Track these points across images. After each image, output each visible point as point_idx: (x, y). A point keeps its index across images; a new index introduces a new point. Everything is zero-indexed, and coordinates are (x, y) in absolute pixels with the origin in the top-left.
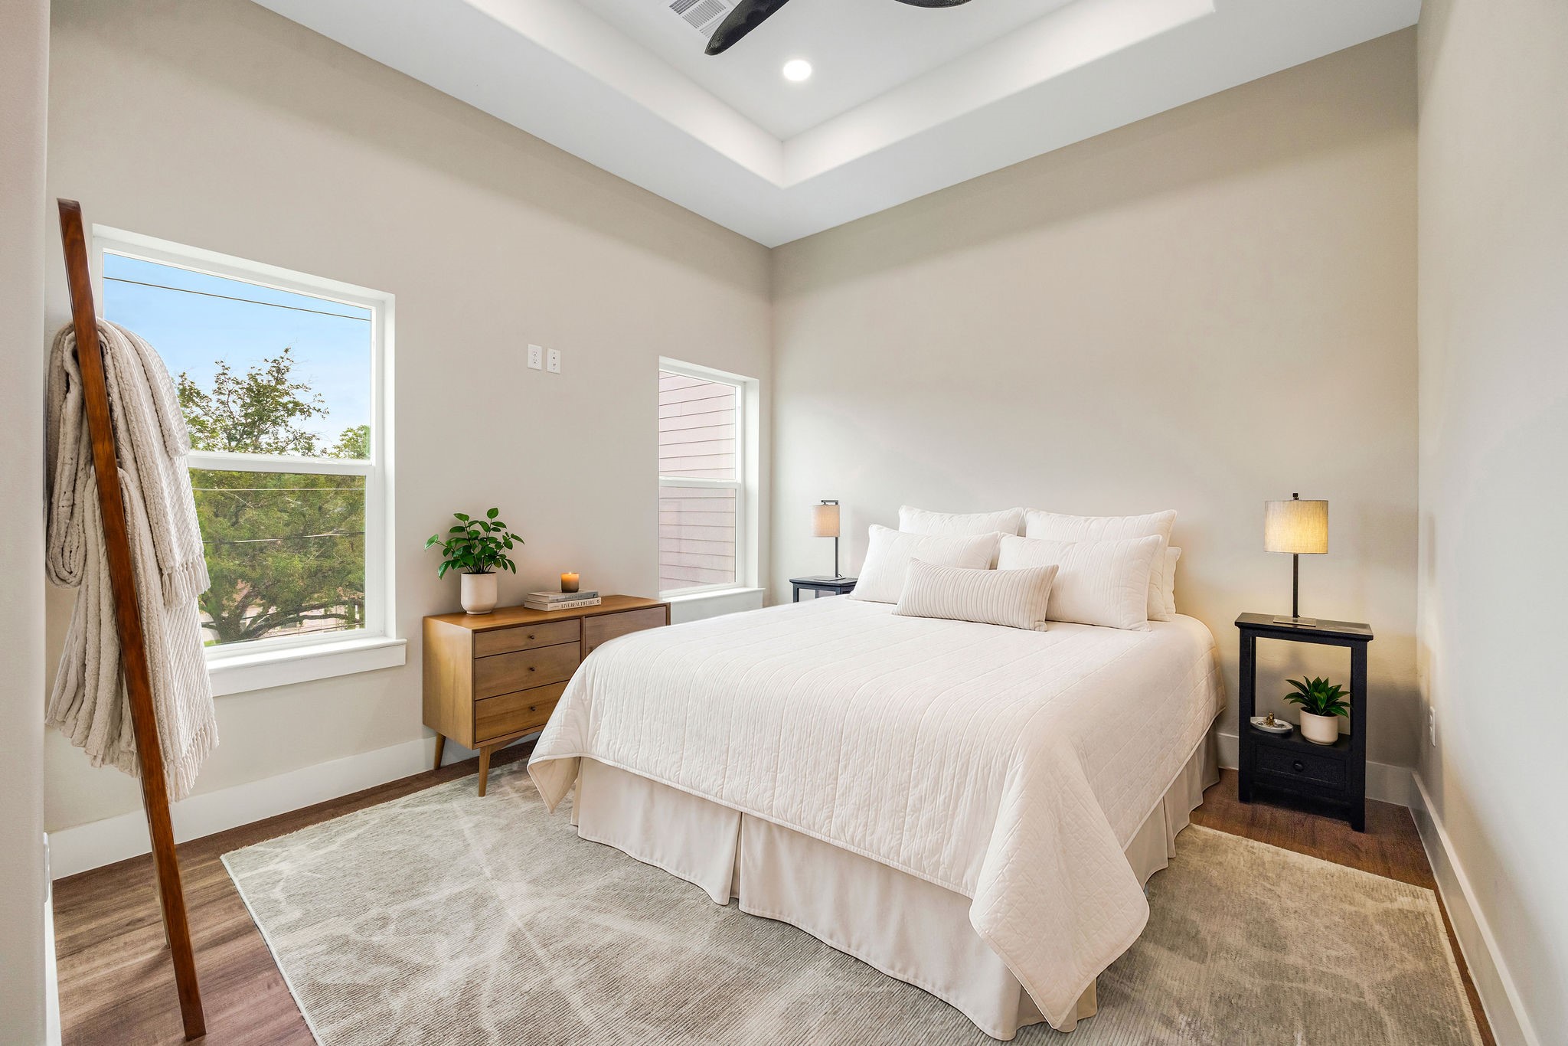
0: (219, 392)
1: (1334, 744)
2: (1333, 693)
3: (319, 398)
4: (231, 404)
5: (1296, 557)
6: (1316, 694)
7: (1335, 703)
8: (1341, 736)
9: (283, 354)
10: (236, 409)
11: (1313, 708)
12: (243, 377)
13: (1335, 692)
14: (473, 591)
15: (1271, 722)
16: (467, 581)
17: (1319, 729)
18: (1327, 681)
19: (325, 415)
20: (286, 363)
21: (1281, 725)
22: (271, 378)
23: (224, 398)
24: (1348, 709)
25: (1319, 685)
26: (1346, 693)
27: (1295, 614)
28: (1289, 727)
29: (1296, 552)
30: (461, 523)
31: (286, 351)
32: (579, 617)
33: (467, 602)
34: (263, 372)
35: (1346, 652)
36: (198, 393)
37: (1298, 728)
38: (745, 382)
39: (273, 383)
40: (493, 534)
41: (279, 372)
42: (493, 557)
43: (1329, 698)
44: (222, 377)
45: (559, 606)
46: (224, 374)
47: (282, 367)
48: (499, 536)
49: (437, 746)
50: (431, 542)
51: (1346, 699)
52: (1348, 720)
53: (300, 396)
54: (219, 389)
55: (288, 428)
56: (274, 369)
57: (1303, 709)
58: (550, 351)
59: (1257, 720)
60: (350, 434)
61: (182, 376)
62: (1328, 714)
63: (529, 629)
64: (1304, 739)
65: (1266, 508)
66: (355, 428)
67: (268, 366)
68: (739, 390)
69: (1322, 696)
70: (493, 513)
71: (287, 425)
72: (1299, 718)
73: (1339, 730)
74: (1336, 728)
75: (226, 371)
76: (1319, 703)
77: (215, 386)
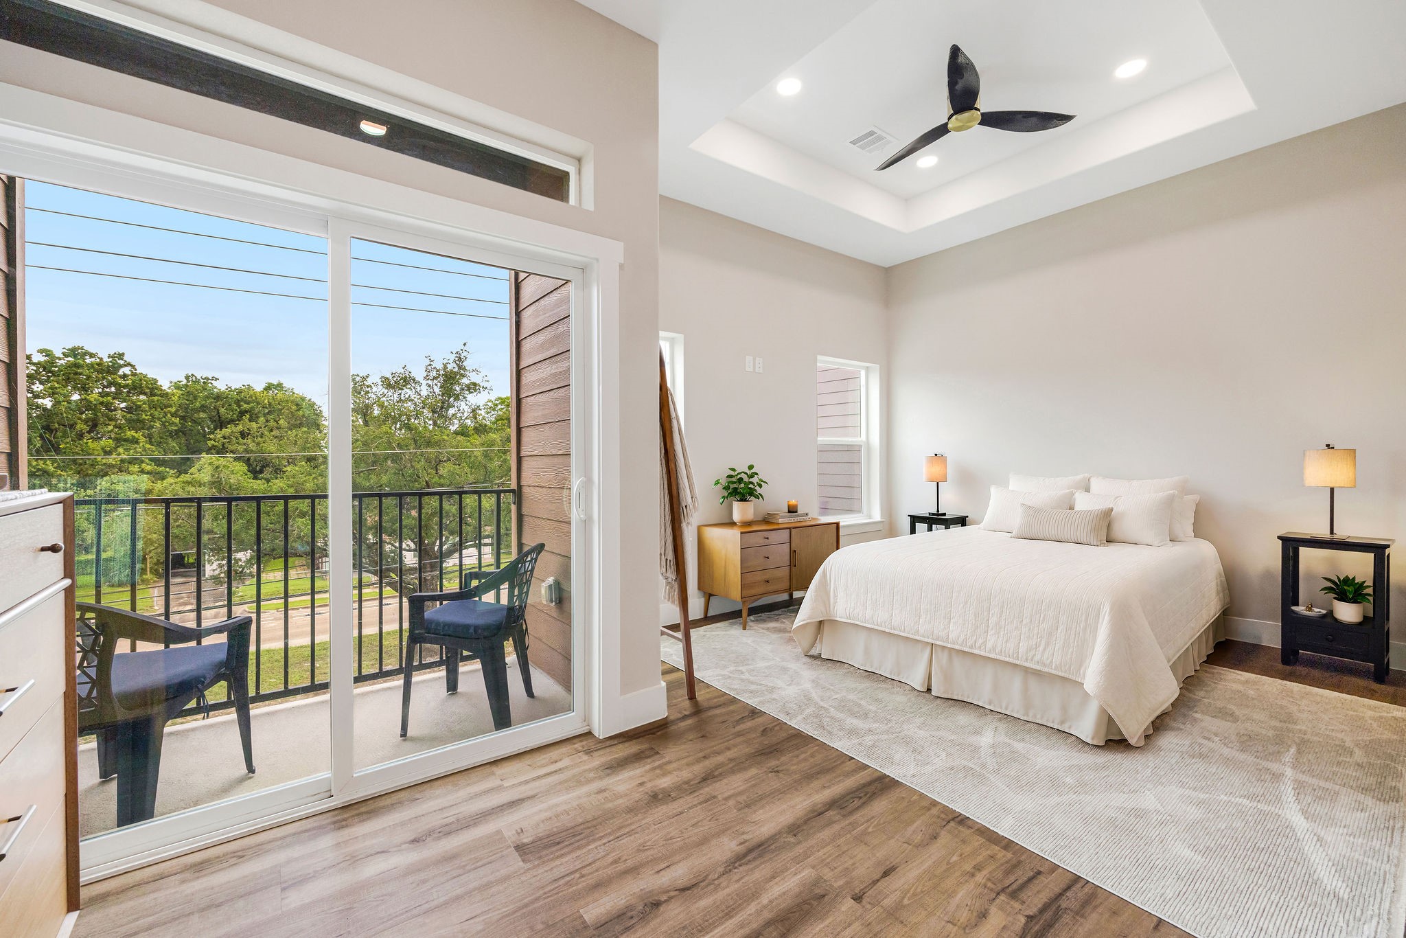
0: (426, 378)
1: (1360, 624)
2: (1359, 587)
3: (486, 379)
4: (435, 387)
5: (1332, 490)
6: (1345, 587)
7: (1361, 594)
8: (1365, 618)
9: (462, 347)
10: (437, 390)
11: (1343, 597)
12: (440, 366)
13: (1361, 586)
14: (740, 511)
15: (1309, 609)
16: (737, 506)
17: (1347, 613)
18: (1354, 578)
19: (490, 391)
20: (465, 354)
21: (1317, 611)
22: (455, 366)
23: (430, 382)
24: (1371, 599)
25: (1347, 581)
26: (1370, 586)
27: (1332, 532)
28: (1324, 612)
29: (1332, 486)
30: (732, 473)
31: (465, 344)
32: (789, 528)
33: (737, 517)
34: (451, 362)
35: (1370, 557)
36: (414, 380)
37: (1331, 613)
38: (867, 367)
39: (456, 370)
40: (751, 480)
41: (460, 360)
42: (751, 493)
43: (1356, 591)
44: (429, 367)
45: (786, 520)
46: (430, 365)
47: (462, 357)
48: (755, 480)
49: (705, 604)
50: (717, 483)
51: (1370, 591)
52: (1371, 607)
53: (474, 378)
54: (427, 376)
55: (467, 403)
56: (457, 359)
57: (1335, 598)
58: (757, 359)
59: (1300, 609)
60: (490, 404)
61: (404, 368)
62: (1355, 602)
63: (766, 534)
64: (1336, 620)
65: (1304, 454)
66: (493, 399)
67: (453, 357)
68: (863, 373)
69: (1351, 589)
70: (751, 467)
71: (466, 400)
72: (1332, 605)
73: (1364, 613)
74: (1362, 612)
75: (432, 363)
76: (1348, 594)
77: (425, 374)
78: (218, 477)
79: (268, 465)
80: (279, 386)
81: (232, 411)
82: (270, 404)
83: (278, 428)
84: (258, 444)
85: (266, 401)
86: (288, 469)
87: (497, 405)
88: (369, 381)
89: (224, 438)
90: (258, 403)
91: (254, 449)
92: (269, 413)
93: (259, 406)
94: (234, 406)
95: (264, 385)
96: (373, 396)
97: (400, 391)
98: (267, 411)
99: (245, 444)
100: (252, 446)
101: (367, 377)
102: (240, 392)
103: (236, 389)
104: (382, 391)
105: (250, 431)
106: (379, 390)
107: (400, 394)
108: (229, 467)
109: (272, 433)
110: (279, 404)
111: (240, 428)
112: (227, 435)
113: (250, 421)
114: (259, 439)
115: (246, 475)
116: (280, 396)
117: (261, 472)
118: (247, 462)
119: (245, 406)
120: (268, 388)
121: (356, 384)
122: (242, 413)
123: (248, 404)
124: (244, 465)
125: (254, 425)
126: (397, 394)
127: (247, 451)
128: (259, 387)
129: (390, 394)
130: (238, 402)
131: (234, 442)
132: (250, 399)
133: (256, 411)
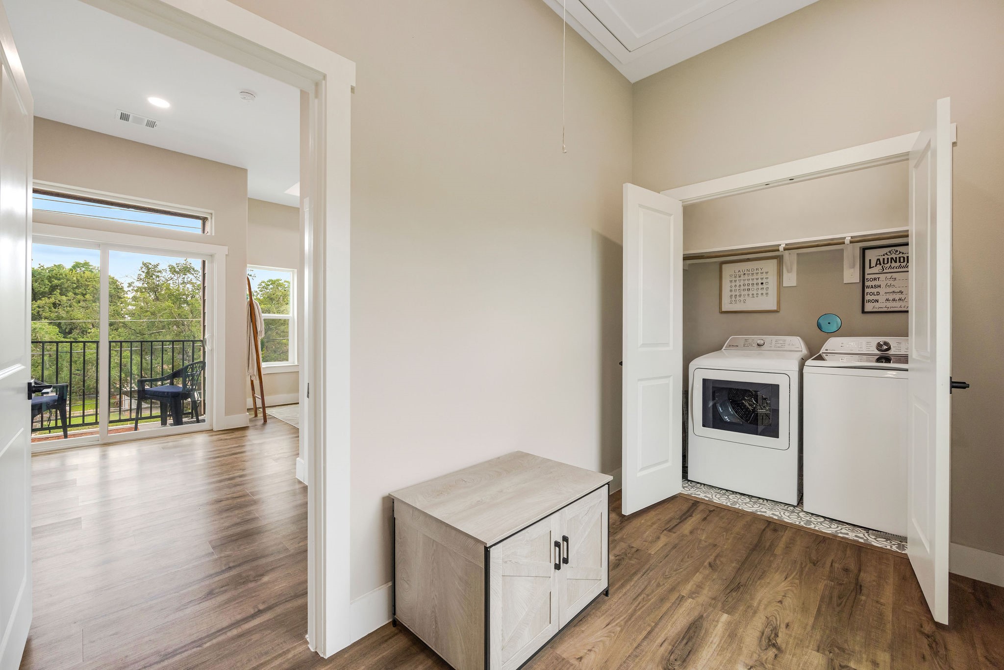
78: (35, 336)
79: (76, 328)
80: (86, 264)
81: (45, 285)
82: (78, 281)
83: (85, 301)
84: (67, 312)
85: (75, 278)
86: (93, 330)
87: (269, 285)
88: (160, 268)
89: (39, 307)
90: (68, 280)
91: (64, 316)
92: (76, 288)
93: (68, 282)
94: (47, 282)
95: (72, 264)
96: (162, 279)
97: (184, 276)
98: (75, 286)
99: (57, 312)
100: (63, 314)
101: (157, 265)
102: (51, 271)
103: (48, 268)
104: (170, 276)
105: (61, 302)
106: (168, 274)
107: (184, 278)
108: (44, 329)
109: (79, 305)
110: (86, 281)
111: (52, 300)
112: (41, 305)
113: (61, 294)
114: (68, 308)
115: (58, 334)
116: (88, 274)
117: (70, 333)
118: (59, 325)
119: (56, 281)
120: (76, 266)
121: (148, 270)
122: (53, 288)
123: (59, 280)
124: (56, 327)
125: (64, 298)
126: (181, 278)
127: (59, 318)
128: (68, 266)
129: (175, 278)
130: (50, 279)
131: (48, 310)
132: (61, 276)
133: (66, 285)
